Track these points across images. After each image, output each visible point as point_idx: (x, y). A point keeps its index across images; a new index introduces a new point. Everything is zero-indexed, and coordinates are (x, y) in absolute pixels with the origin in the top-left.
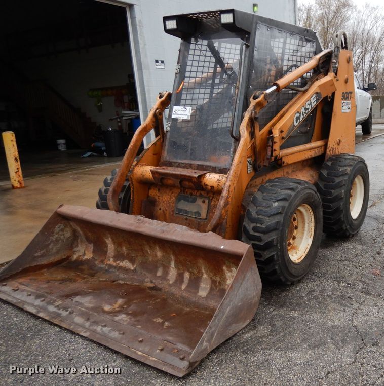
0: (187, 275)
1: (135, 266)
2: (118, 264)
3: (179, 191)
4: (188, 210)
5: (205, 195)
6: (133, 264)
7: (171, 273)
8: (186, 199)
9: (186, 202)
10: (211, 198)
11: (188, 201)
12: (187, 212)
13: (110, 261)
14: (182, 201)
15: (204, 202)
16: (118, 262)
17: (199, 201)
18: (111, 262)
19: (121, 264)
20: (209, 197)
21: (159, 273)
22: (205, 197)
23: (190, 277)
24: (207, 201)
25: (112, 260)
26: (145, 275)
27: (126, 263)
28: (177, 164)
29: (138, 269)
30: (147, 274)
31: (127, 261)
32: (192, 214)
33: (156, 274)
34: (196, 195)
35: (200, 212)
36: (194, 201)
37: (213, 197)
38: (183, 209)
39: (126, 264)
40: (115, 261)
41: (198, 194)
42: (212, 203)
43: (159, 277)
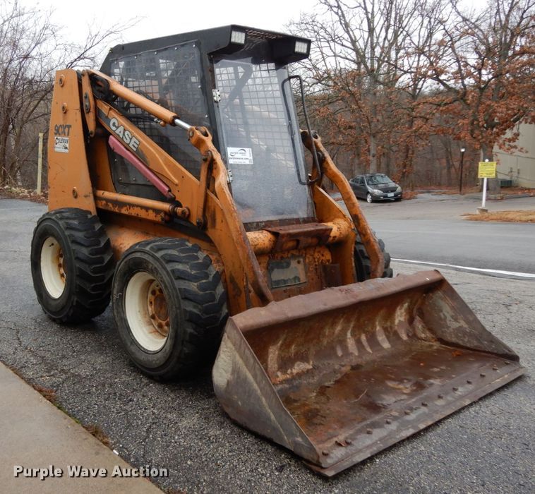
0: (363, 338)
1: (311, 363)
2: (292, 373)
3: (268, 259)
4: (286, 279)
5: (297, 254)
6: (308, 362)
7: (349, 345)
8: (280, 266)
9: (280, 270)
10: (304, 255)
11: (282, 267)
12: (285, 281)
13: (278, 377)
14: (276, 270)
15: (299, 262)
16: (289, 371)
17: (293, 263)
18: (281, 376)
19: (295, 371)
20: (302, 255)
21: (340, 353)
22: (299, 256)
23: (367, 337)
24: (301, 260)
25: (279, 374)
26: (329, 364)
27: (298, 365)
28: (255, 225)
29: (315, 363)
30: (331, 362)
31: (298, 363)
32: (292, 282)
33: (337, 356)
34: (288, 257)
35: (298, 275)
36: (288, 265)
37: (306, 254)
38: (280, 279)
39: (299, 367)
40: (285, 372)
41: (289, 255)
42: (307, 261)
43: (342, 356)
